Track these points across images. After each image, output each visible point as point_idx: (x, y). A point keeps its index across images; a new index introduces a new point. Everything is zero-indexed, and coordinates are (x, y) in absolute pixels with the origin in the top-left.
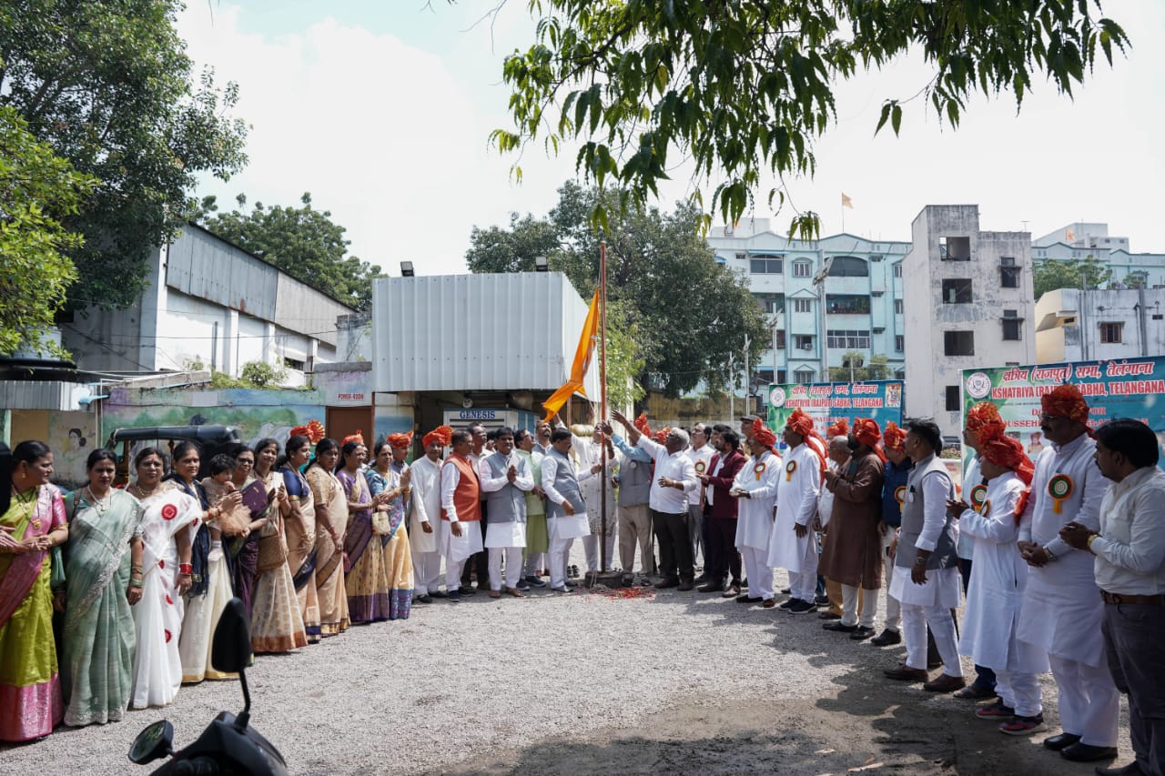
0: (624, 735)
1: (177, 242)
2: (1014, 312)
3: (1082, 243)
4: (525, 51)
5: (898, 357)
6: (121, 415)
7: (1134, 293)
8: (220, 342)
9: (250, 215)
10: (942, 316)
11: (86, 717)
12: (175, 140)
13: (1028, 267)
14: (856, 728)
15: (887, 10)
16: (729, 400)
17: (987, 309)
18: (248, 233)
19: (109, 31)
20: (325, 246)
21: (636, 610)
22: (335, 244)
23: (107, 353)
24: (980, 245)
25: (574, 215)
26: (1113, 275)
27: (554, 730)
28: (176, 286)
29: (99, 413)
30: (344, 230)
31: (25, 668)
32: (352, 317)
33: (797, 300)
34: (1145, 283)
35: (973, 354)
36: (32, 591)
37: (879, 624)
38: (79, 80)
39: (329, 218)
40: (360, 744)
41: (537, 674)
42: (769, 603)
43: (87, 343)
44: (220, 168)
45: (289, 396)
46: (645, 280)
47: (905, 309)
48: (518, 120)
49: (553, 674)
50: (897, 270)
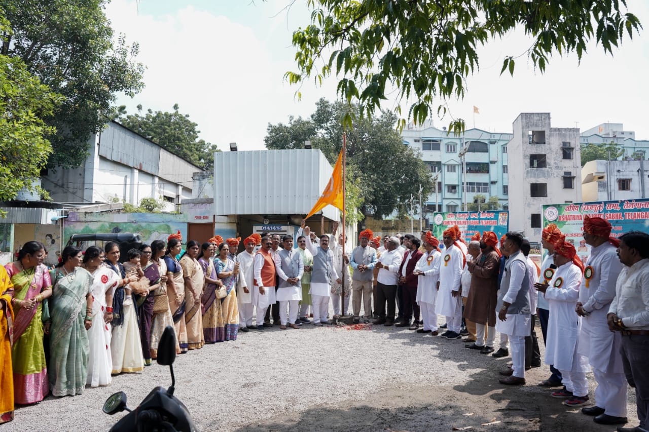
0: (358, 405)
1: (105, 131)
2: (570, 173)
3: (608, 134)
4: (304, 28)
5: (505, 197)
6: (74, 227)
7: (637, 163)
8: (128, 187)
9: (145, 116)
10: (529, 175)
11: (64, 392)
12: (104, 75)
13: (578, 148)
14: (485, 402)
15: (504, 6)
16: (410, 221)
17: (555, 171)
18: (143, 126)
19: (68, 14)
20: (186, 134)
21: (361, 336)
22: (191, 133)
23: (66, 193)
24: (551, 135)
25: (325, 117)
26: (626, 152)
27: (319, 401)
28: (104, 156)
29: (62, 226)
30: (197, 125)
31: (28, 365)
32: (201, 173)
33: (448, 166)
34: (644, 157)
35: (546, 196)
36: (31, 323)
37: (496, 345)
38: (51, 41)
39: (188, 118)
40: (213, 409)
41: (308, 371)
42: (435, 333)
43: (55, 187)
44: (129, 90)
45: (167, 217)
46: (364, 153)
47: (509, 171)
48: (300, 66)
49: (317, 371)
50: (504, 149)
